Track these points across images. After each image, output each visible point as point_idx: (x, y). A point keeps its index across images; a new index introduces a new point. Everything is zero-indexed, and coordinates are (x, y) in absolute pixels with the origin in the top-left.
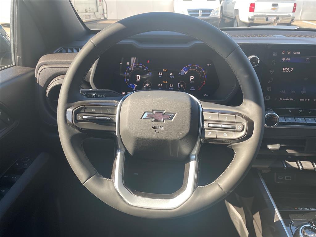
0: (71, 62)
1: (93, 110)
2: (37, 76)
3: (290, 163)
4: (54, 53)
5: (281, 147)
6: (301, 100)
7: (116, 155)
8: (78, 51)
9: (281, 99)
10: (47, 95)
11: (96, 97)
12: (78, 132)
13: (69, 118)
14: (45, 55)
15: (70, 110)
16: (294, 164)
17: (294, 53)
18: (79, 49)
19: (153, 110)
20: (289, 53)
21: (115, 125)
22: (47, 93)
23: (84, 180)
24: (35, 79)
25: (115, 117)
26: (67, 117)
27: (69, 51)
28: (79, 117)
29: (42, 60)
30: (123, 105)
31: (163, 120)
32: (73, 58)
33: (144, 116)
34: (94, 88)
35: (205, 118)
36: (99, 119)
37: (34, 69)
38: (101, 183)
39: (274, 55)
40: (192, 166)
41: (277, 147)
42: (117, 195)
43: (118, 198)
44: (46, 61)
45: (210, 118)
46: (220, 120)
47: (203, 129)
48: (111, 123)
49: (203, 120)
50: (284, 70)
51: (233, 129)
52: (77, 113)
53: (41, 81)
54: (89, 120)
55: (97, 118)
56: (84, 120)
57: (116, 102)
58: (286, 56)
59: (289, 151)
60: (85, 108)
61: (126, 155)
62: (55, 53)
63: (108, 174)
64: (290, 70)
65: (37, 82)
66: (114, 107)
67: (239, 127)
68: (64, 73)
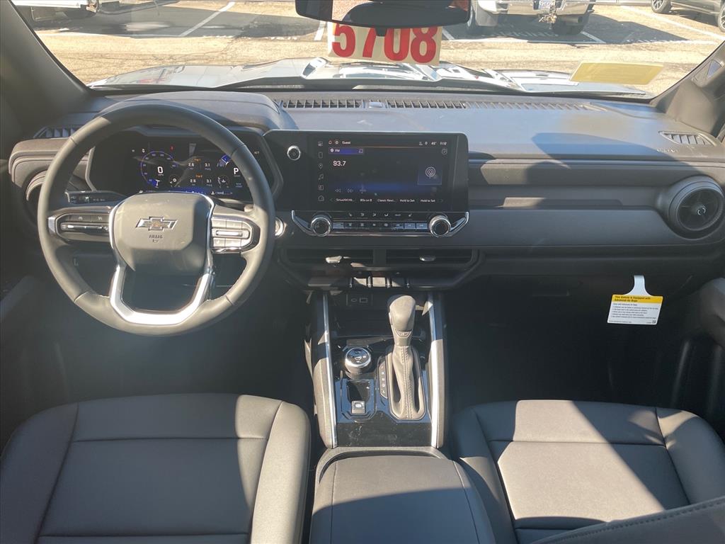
0: (57, 152)
1: (81, 218)
2: (11, 172)
3: (359, 280)
4: (34, 137)
5: (342, 260)
6: (361, 200)
7: (114, 271)
8: (70, 135)
9: (338, 200)
10: (27, 199)
11: (91, 201)
12: (64, 244)
13: (52, 228)
14: (21, 142)
15: (52, 219)
16: (363, 282)
17: (343, 143)
18: (72, 131)
19: (150, 218)
20: (337, 142)
21: (109, 236)
22: (28, 196)
23: (75, 297)
24: (9, 176)
25: (107, 226)
26: (50, 227)
27: (57, 133)
28: (64, 226)
29: (17, 150)
30: (117, 212)
31: (161, 228)
32: (60, 146)
33: (141, 224)
34: (93, 189)
35: (213, 225)
36: (87, 229)
37: (5, 161)
38: (95, 300)
39: (319, 145)
40: (205, 279)
41: (337, 259)
42: (113, 311)
43: (115, 315)
44: (22, 151)
45: (218, 225)
46: (228, 226)
47: (211, 238)
48: (104, 233)
49: (211, 228)
50: (335, 163)
51: (240, 237)
52: (60, 222)
53: (17, 179)
54: (76, 230)
55: (85, 227)
56: (70, 230)
57: (109, 207)
58: (334, 146)
59: (354, 265)
60: (70, 216)
61: (127, 269)
62: (36, 138)
63: (105, 291)
64: (342, 163)
65: (13, 180)
66: (106, 215)
67: (246, 234)
68: (45, 169)
